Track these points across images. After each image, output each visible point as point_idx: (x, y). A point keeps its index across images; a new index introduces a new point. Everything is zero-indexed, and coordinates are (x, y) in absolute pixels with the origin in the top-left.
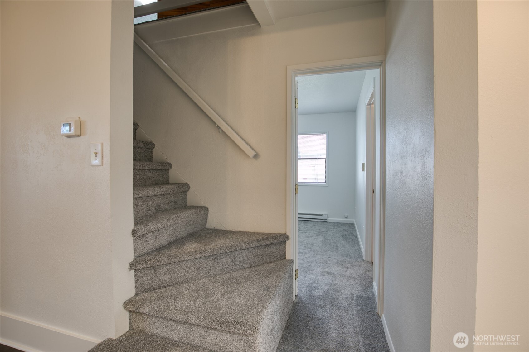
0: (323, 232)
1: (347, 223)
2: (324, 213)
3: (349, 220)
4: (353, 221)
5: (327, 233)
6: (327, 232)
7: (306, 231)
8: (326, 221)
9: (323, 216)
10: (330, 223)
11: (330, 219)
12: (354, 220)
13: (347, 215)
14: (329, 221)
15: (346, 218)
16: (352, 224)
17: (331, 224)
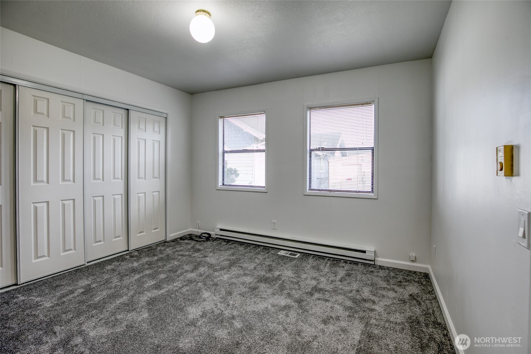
0: (365, 300)
1: (415, 273)
2: (370, 248)
3: (419, 266)
4: (427, 268)
5: (373, 307)
6: (374, 302)
7: (327, 296)
8: (373, 263)
9: (367, 254)
10: (381, 267)
11: (381, 261)
12: (429, 267)
13: (414, 255)
14: (378, 263)
15: (413, 261)
16: (425, 273)
17: (382, 273)
